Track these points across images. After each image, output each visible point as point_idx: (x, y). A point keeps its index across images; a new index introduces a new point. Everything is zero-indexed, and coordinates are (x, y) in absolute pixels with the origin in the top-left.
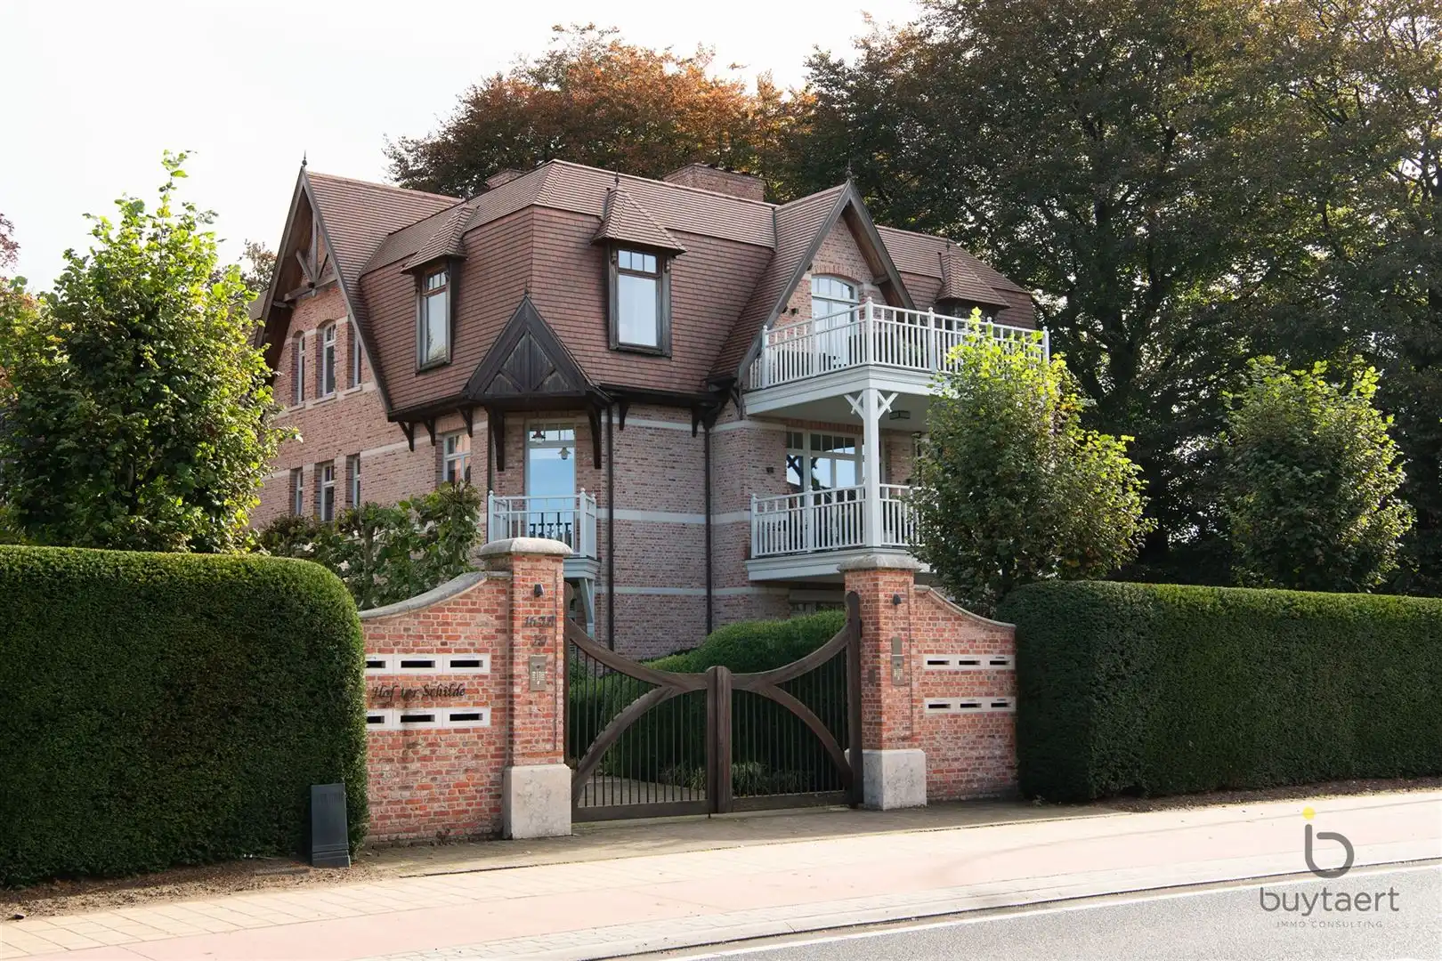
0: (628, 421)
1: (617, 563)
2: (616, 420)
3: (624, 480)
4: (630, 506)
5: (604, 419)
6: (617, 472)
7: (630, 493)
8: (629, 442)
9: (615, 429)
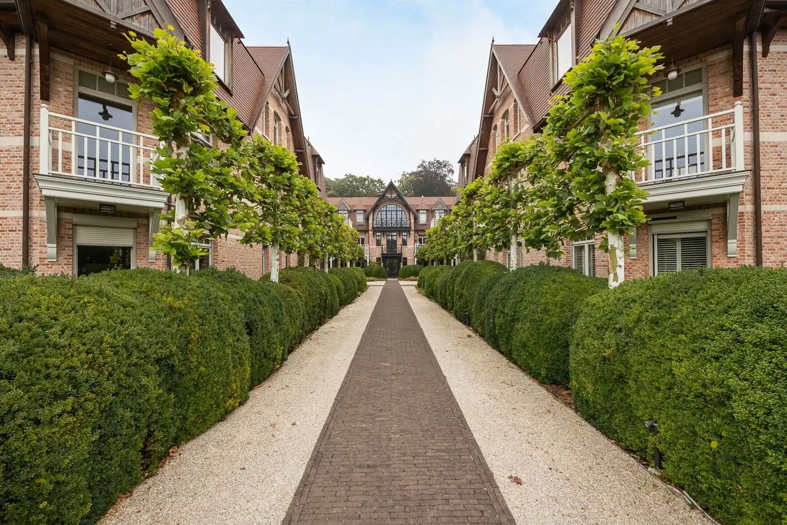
0: (773, 48)
1: (763, 182)
2: (759, 48)
3: (769, 105)
4: (775, 128)
5: (746, 48)
6: (762, 97)
7: (775, 116)
8: (773, 67)
9: (759, 56)
